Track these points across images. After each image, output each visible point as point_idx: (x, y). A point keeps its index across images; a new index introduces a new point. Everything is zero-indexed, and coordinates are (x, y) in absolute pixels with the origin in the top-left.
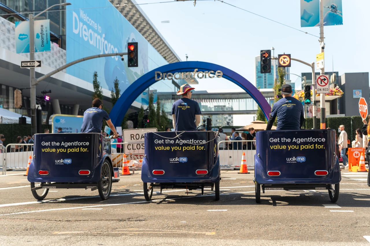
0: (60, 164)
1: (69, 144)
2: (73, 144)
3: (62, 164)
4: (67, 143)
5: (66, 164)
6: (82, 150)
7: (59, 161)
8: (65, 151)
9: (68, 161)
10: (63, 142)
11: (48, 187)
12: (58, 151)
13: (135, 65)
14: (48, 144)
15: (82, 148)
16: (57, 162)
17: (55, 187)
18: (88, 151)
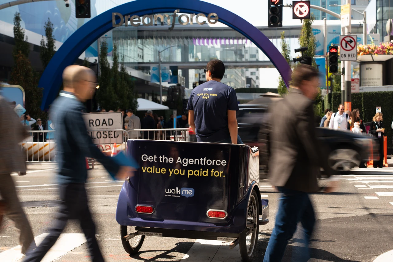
0: (173, 196)
1: (191, 161)
2: (197, 161)
3: (177, 196)
4: (187, 160)
5: (185, 197)
6: (213, 173)
7: (171, 191)
8: (184, 174)
9: (188, 192)
10: (179, 158)
11: (143, 233)
12: (171, 173)
13: (87, 15)
14: (153, 159)
15: (214, 171)
16: (168, 192)
17: (162, 234)
18: (224, 176)
